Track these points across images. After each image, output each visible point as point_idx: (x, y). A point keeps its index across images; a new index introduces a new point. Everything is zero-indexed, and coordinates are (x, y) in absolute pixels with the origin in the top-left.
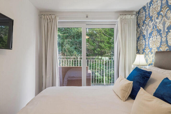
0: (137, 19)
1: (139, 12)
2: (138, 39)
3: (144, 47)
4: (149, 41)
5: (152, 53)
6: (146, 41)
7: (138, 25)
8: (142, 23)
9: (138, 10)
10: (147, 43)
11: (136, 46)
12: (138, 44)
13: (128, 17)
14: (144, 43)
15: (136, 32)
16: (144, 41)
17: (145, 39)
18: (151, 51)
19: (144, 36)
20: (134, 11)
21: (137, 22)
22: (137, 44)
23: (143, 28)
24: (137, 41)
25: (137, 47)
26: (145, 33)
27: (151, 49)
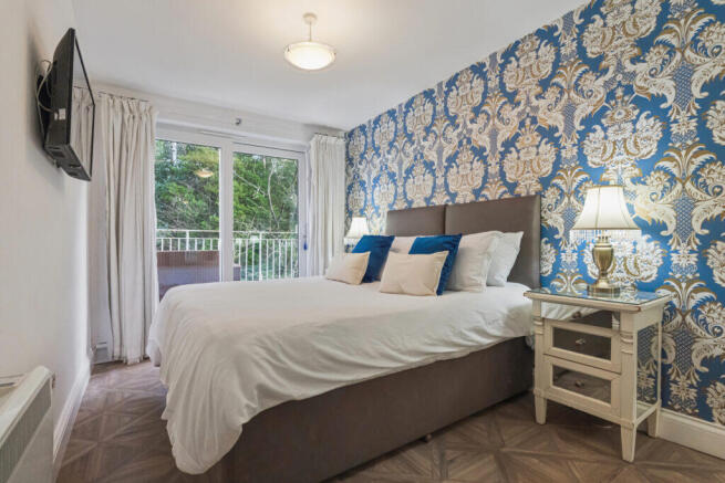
0: (347, 147)
1: (350, 135)
2: (350, 188)
3: (363, 204)
4: (372, 193)
5: (379, 216)
6: (366, 193)
7: (349, 160)
8: (357, 158)
9: (349, 130)
10: (369, 197)
11: (344, 203)
12: (350, 199)
13: (332, 140)
14: (363, 198)
15: (344, 174)
16: (362, 192)
17: (365, 189)
18: (377, 211)
19: (362, 183)
20: (340, 130)
21: (347, 153)
22: (347, 199)
23: (361, 167)
24: (348, 194)
25: (347, 205)
26: (365, 177)
27: (377, 208)
